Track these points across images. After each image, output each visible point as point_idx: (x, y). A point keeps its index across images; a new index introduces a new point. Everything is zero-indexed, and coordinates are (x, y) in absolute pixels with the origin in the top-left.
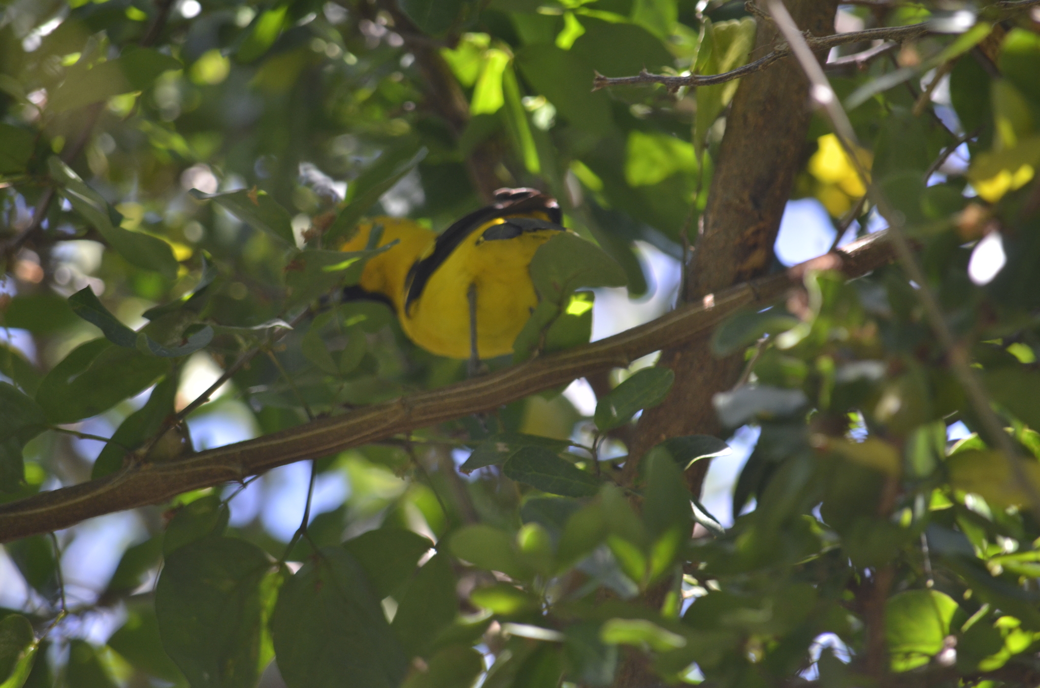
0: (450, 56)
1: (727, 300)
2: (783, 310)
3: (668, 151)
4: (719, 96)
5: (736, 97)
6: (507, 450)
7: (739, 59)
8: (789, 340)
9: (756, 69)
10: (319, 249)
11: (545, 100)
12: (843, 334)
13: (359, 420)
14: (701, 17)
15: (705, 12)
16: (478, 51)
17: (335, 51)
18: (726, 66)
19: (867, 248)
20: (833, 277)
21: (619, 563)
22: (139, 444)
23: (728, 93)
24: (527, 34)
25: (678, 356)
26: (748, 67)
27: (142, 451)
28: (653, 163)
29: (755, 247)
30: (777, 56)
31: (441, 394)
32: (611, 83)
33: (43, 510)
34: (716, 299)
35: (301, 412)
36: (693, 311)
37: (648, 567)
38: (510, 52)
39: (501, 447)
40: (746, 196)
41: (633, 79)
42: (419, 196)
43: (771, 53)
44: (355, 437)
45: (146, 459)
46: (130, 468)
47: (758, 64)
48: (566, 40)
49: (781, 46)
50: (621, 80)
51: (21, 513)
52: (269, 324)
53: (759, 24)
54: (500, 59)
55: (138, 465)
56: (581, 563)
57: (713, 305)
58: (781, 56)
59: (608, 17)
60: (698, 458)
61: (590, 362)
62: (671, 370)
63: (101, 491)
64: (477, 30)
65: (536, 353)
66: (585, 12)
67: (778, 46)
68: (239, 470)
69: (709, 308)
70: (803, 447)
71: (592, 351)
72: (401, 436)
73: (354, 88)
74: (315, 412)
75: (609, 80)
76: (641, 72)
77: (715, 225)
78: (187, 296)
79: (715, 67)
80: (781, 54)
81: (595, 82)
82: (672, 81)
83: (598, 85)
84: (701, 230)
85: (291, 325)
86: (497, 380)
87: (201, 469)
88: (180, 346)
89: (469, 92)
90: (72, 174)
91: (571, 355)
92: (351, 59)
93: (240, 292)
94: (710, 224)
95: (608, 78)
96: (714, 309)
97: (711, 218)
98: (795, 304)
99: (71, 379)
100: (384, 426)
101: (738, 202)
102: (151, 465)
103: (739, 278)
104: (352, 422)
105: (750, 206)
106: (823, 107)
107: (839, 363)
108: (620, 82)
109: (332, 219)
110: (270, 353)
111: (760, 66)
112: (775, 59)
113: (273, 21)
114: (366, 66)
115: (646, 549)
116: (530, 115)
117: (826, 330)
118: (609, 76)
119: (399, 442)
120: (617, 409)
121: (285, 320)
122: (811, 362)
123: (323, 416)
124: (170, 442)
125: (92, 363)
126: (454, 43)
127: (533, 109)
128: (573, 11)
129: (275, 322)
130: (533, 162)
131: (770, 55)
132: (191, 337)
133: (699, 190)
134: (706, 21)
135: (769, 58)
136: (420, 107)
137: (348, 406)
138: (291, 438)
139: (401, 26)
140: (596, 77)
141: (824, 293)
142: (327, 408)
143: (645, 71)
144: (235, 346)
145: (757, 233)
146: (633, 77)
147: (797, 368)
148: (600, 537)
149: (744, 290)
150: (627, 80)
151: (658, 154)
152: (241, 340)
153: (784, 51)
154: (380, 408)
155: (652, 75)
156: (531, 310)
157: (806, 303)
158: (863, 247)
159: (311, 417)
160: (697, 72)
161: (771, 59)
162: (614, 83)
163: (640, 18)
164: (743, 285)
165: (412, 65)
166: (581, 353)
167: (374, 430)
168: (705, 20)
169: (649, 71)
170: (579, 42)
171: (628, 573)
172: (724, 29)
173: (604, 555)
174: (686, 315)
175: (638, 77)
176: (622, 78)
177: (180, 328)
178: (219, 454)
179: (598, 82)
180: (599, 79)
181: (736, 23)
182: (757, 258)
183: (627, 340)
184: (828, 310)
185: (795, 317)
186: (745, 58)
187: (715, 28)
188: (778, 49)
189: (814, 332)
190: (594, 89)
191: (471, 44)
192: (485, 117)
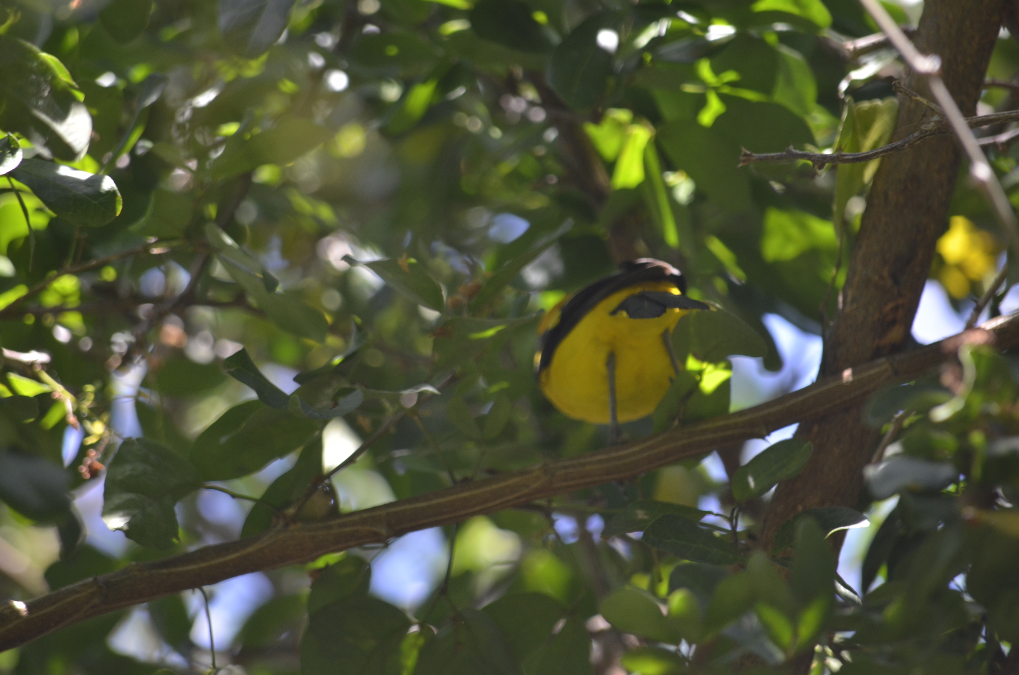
0: (592, 130)
1: (865, 374)
2: (936, 384)
3: (803, 227)
4: (861, 174)
5: (877, 176)
6: (646, 517)
7: (880, 138)
8: (942, 413)
9: (902, 148)
10: (466, 316)
11: (685, 174)
12: (995, 408)
13: (502, 484)
14: (842, 97)
15: (847, 92)
16: (621, 126)
17: (475, 125)
18: (867, 145)
19: (1006, 326)
20: (986, 351)
21: (767, 630)
22: (288, 504)
23: (870, 171)
24: (668, 110)
25: (816, 428)
26: (894, 146)
27: (291, 511)
28: (788, 239)
29: (893, 323)
30: (924, 135)
31: (582, 461)
32: (757, 159)
33: (195, 567)
34: (854, 373)
35: (445, 476)
36: (832, 385)
37: (795, 634)
38: (652, 127)
39: (641, 514)
40: (886, 273)
41: (778, 155)
42: (558, 267)
43: (918, 132)
44: (497, 502)
45: (294, 519)
46: (279, 527)
47: (905, 143)
48: (707, 118)
49: (928, 126)
50: (767, 157)
51: (173, 570)
52: (417, 389)
53: (901, 104)
54: (641, 135)
55: (287, 525)
56: (728, 629)
57: (851, 379)
58: (927, 135)
59: (750, 95)
60: (836, 530)
61: (729, 432)
62: (809, 443)
63: (250, 549)
64: (619, 106)
65: (676, 423)
66: (726, 90)
67: (925, 125)
68: (384, 531)
69: (847, 383)
70: (952, 520)
71: (732, 421)
72: (542, 502)
73: (497, 161)
74: (458, 476)
75: (755, 156)
76: (787, 149)
77: (853, 301)
78: (337, 360)
79: (857, 146)
80: (927, 133)
81: (742, 158)
82: (818, 158)
83: (744, 161)
84: (841, 305)
85: (439, 390)
86: (636, 448)
87: (347, 529)
88: (331, 409)
89: (611, 166)
90: (229, 241)
91: (710, 425)
92: (496, 133)
93: (375, 360)
94: (849, 299)
95: (754, 154)
96: (852, 383)
97: (850, 293)
98: (948, 378)
99: (223, 440)
100: (526, 491)
101: (877, 278)
102: (299, 525)
103: (877, 353)
104: (494, 487)
105: (889, 283)
106: (982, 184)
107: (991, 436)
108: (766, 158)
109: (478, 288)
110: (416, 418)
111: (907, 145)
112: (921, 138)
113: (422, 95)
114: (510, 140)
115: (793, 618)
116: (670, 190)
117: (978, 404)
118: (756, 152)
119: (538, 508)
120: (755, 480)
121: (432, 385)
122: (963, 436)
123: (466, 480)
124: (318, 503)
125: (244, 425)
126: (597, 119)
127: (672, 184)
128: (715, 89)
129: (422, 386)
130: (672, 236)
131: (916, 134)
132: (341, 400)
133: (838, 266)
134: (849, 101)
135: (915, 137)
136: (562, 180)
137: (491, 471)
138: (435, 502)
139: (548, 100)
140: (743, 153)
141: (977, 366)
142: (469, 473)
143: (791, 148)
144: (382, 410)
145: (896, 309)
146: (779, 154)
147: (948, 442)
148: (749, 604)
149: (882, 365)
150: (773, 156)
151: (794, 231)
152: (387, 405)
153: (931, 131)
154: (522, 473)
155: (798, 152)
156: (671, 380)
157: (960, 377)
158: (1001, 325)
159: (454, 481)
160: (839, 149)
161: (916, 139)
162: (761, 159)
163: (781, 96)
164: (882, 360)
165: (555, 140)
166: (720, 423)
167: (516, 495)
168: (848, 99)
169: (795, 148)
170: (719, 120)
171: (776, 641)
172: (866, 109)
173: (751, 622)
174: (824, 388)
175: (784, 153)
176: (769, 155)
177: (330, 392)
178: (365, 515)
179: (744, 158)
180: (745, 155)
181: (878, 102)
182: (895, 334)
183: (766, 412)
184: (982, 385)
185: (949, 392)
186: (887, 137)
187: (857, 108)
188: (925, 129)
189: (967, 406)
190: (741, 165)
191: (614, 120)
192: (625, 192)
